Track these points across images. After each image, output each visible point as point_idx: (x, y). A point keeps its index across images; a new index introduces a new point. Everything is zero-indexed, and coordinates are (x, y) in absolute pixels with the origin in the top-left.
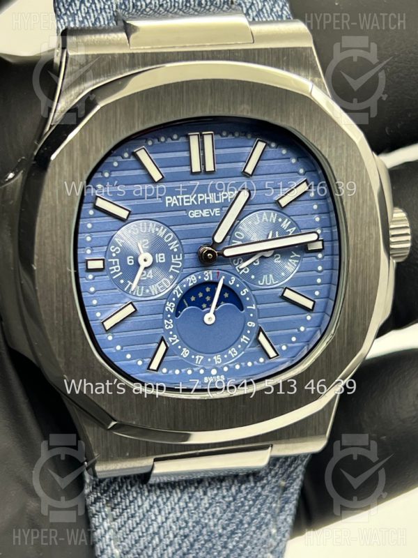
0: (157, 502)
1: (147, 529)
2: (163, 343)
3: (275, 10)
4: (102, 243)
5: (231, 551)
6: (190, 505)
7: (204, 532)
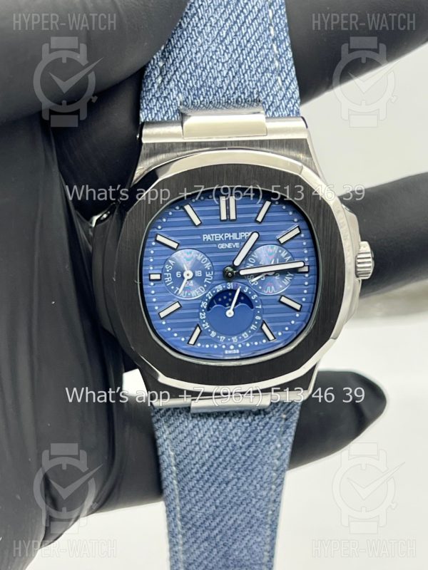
0: (198, 424)
1: (191, 441)
2: (198, 328)
3: (288, 106)
4: (160, 263)
5: (248, 457)
6: (220, 427)
7: (230, 444)
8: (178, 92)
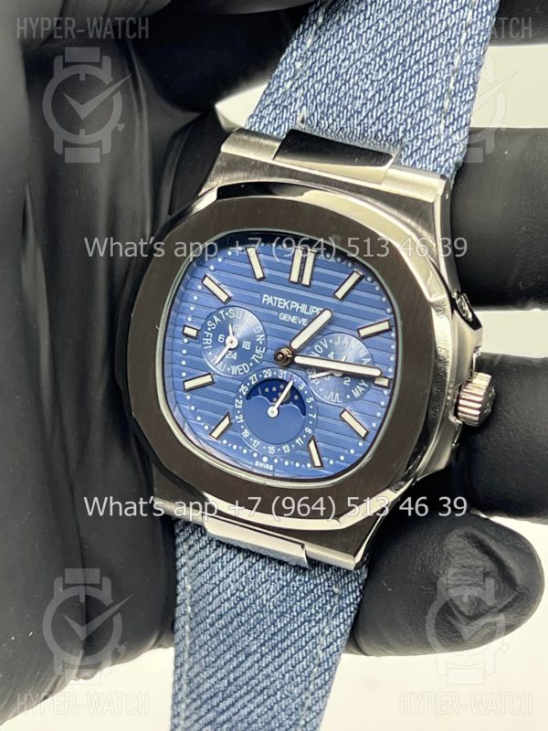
0: (222, 558)
2: (227, 419)
4: (201, 316)
5: (279, 630)
6: (249, 573)
7: (257, 602)
8: (303, 104)
